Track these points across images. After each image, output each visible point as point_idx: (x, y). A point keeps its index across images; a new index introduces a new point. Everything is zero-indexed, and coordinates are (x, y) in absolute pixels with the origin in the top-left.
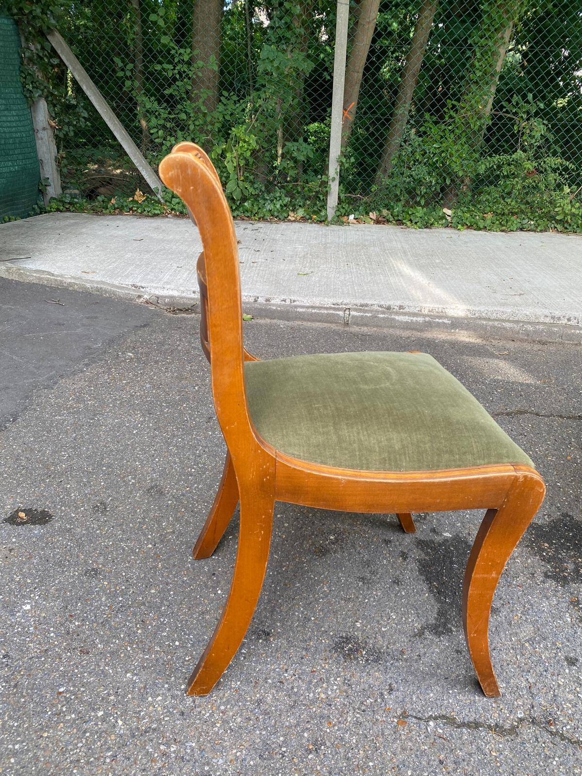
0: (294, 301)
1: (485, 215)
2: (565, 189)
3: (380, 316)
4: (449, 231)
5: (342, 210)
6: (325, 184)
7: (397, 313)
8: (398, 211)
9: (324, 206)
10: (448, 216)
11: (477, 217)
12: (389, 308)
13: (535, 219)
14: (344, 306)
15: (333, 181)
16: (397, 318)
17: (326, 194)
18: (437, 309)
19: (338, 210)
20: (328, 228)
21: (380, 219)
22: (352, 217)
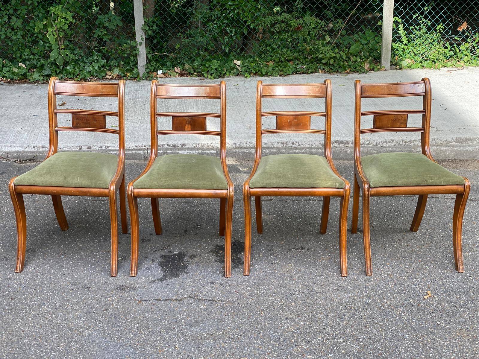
0: (108, 147)
1: (268, 63)
2: (326, 39)
3: (168, 152)
4: (238, 79)
5: (150, 68)
6: (134, 48)
7: (180, 149)
8: (197, 65)
9: (136, 65)
10: (238, 66)
11: (262, 66)
12: (175, 146)
13: (307, 64)
14: (144, 147)
15: (140, 45)
16: (180, 152)
17: (136, 56)
18: (207, 144)
19: (148, 68)
20: (139, 84)
21: (183, 72)
22: (160, 72)
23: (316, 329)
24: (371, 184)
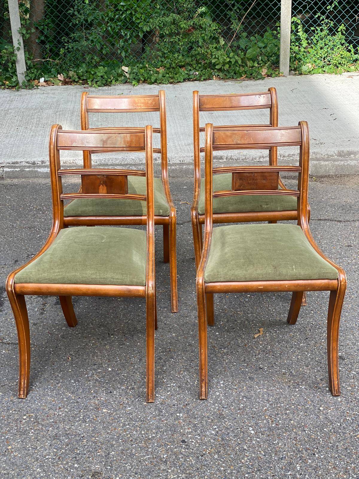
1: (158, 70)
2: (221, 42)
3: (26, 170)
4: (126, 86)
5: (30, 75)
6: (12, 53)
7: (39, 167)
8: (82, 72)
9: (15, 72)
10: (127, 73)
11: (152, 72)
12: (34, 163)
13: (200, 70)
15: (18, 51)
16: (39, 170)
17: (14, 63)
18: (69, 161)
19: (28, 76)
20: (17, 93)
21: (67, 80)
22: (42, 80)
23: (124, 376)
24: (199, 211)
